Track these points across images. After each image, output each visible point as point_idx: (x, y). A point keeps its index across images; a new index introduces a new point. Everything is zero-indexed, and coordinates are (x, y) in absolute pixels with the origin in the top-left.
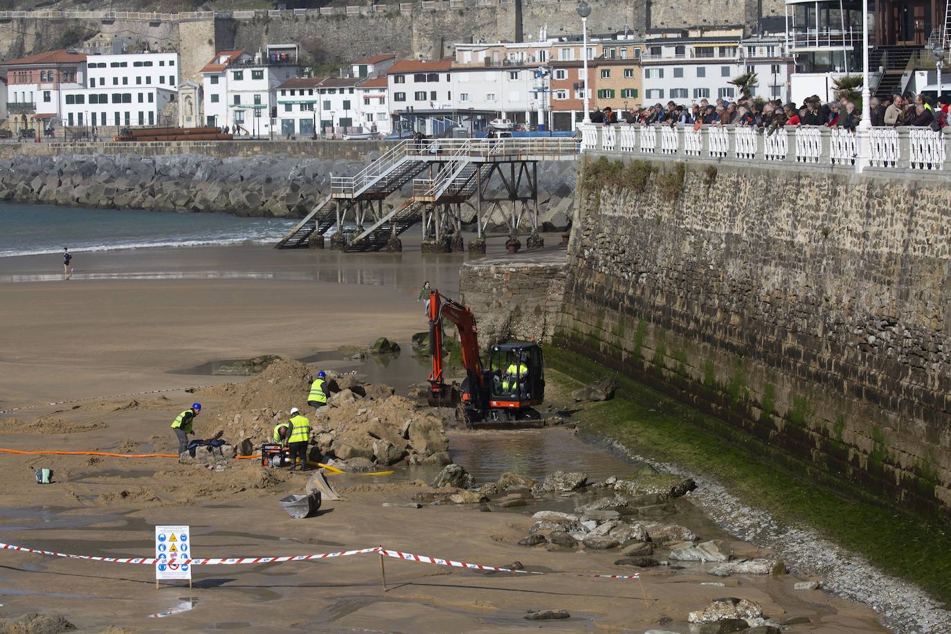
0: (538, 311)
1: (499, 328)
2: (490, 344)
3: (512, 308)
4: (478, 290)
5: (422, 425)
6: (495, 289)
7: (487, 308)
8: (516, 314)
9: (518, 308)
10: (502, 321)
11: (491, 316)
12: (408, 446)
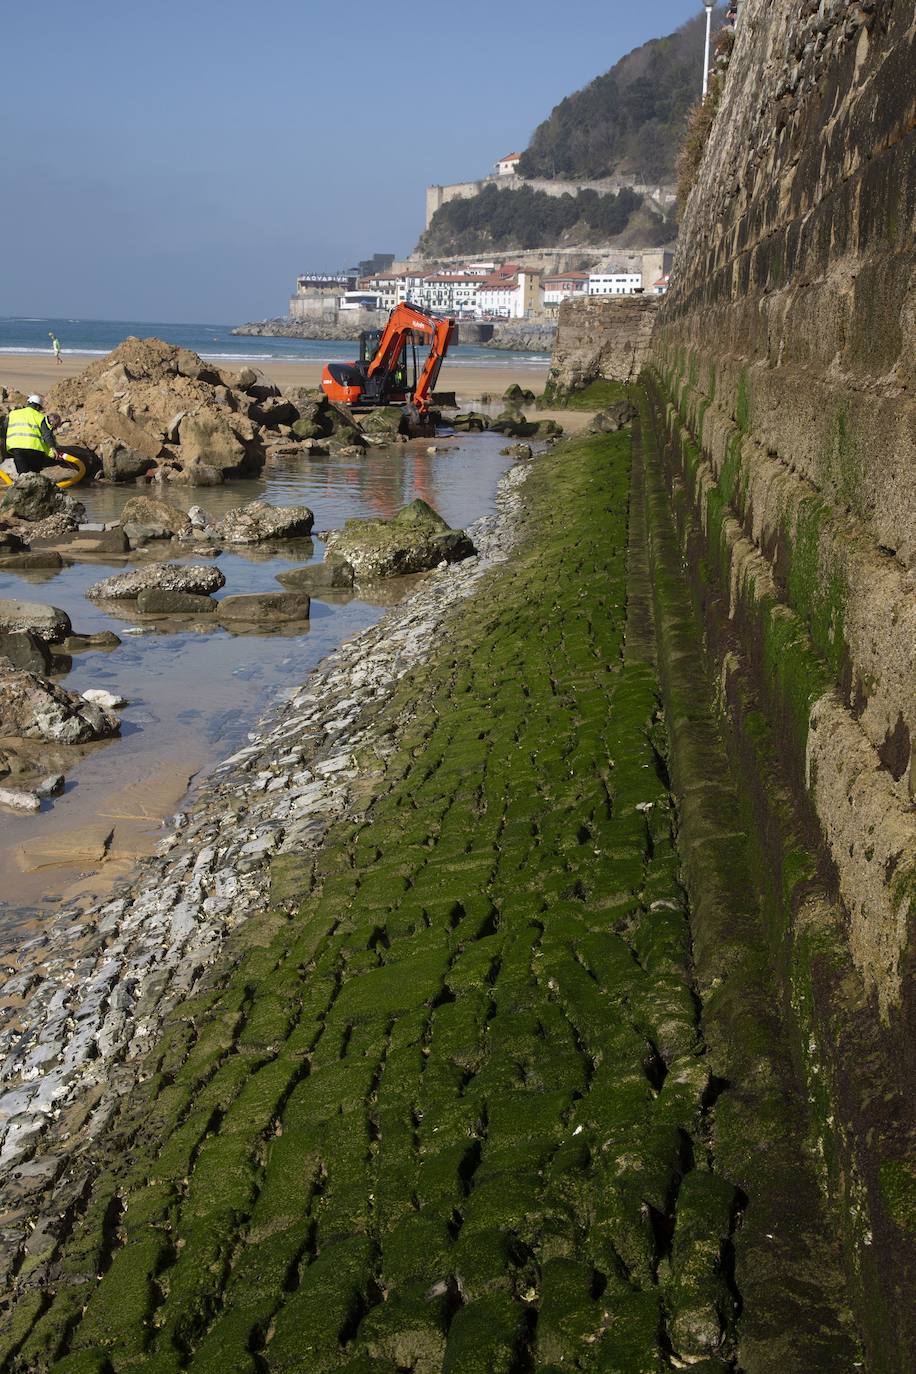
0: (628, 347)
1: (585, 365)
2: (574, 382)
3: (603, 344)
4: (572, 325)
6: (587, 323)
7: (578, 343)
8: (606, 350)
9: (608, 344)
10: (590, 356)
11: (580, 352)
12: (166, 453)
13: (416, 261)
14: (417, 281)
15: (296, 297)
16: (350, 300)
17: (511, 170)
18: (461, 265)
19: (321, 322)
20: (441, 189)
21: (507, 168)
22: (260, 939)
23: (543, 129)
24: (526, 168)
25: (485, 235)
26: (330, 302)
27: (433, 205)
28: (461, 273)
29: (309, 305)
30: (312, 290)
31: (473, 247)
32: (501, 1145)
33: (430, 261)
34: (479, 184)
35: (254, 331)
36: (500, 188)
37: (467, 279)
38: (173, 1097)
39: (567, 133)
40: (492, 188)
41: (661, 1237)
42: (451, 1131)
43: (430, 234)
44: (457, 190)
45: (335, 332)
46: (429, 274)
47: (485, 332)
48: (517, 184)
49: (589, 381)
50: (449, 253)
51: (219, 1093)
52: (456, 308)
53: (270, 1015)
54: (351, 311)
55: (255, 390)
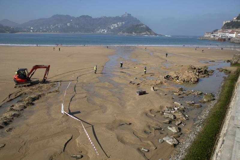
1: (236, 61)
5: (193, 78)
12: (191, 80)
13: (221, 30)
14: (221, 32)
15: (205, 35)
16: (212, 35)
17: (235, 19)
18: (227, 31)
19: (208, 38)
20: (225, 21)
21: (235, 18)
22: (196, 140)
24: (238, 18)
25: (231, 27)
26: (209, 35)
27: (224, 23)
29: (207, 36)
30: (207, 34)
31: (229, 28)
32: (203, 153)
33: (223, 30)
34: (231, 21)
35: (200, 38)
36: (234, 21)
38: (192, 147)
40: (232, 21)
41: (206, 157)
42: (201, 152)
43: (223, 27)
44: (228, 21)
45: (210, 39)
46: (223, 32)
47: (229, 39)
48: (236, 21)
49: (236, 63)
50: (226, 29)
51: (194, 148)
52: (226, 36)
53: (196, 145)
54: (212, 37)
55: (199, 69)
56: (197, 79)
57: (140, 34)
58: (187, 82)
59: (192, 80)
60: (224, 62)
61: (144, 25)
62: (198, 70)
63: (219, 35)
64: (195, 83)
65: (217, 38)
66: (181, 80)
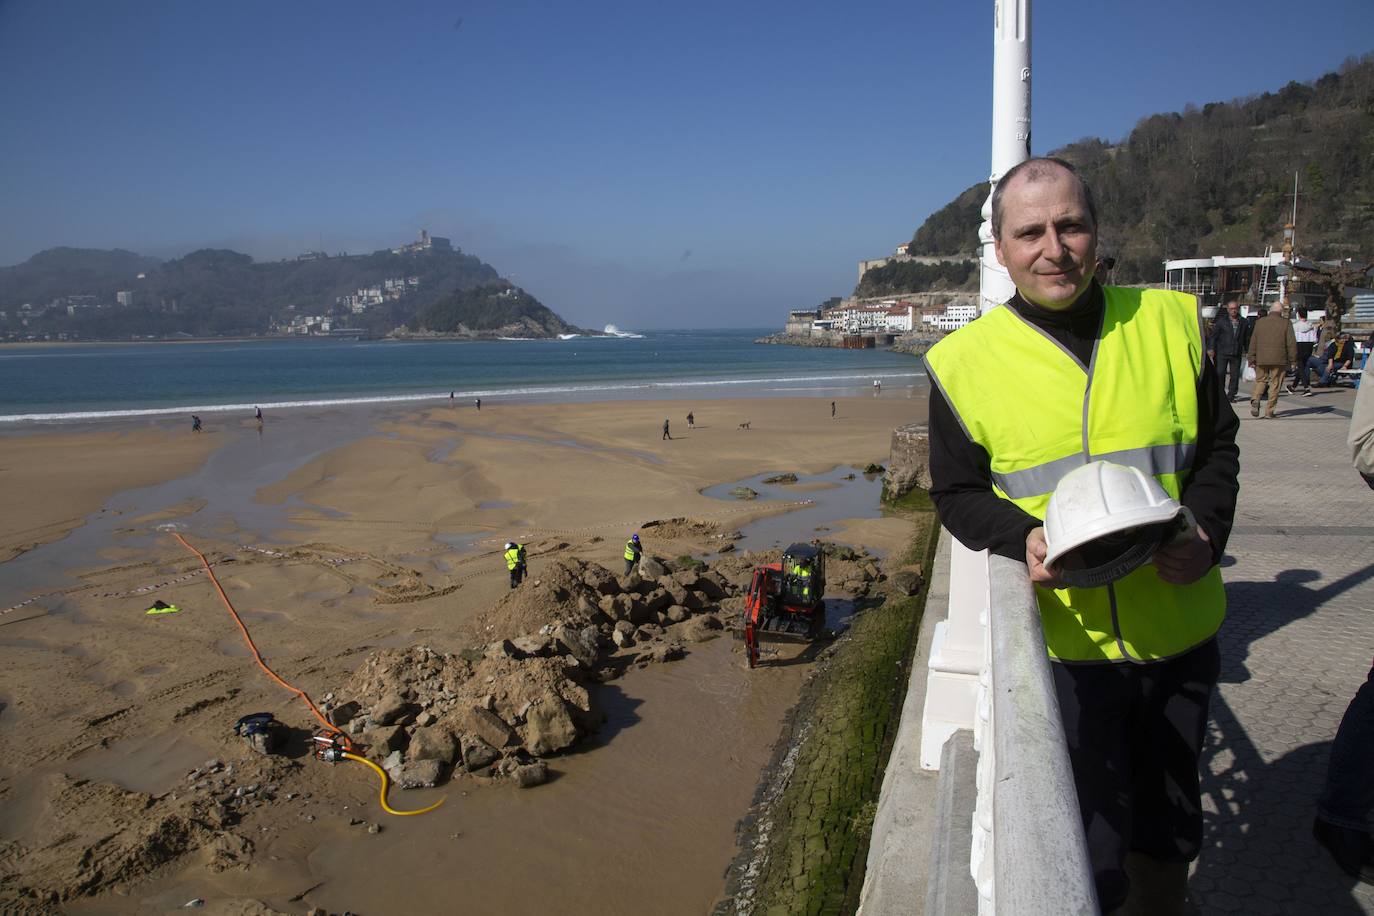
2: (900, 490)
5: (542, 712)
6: (909, 451)
7: (902, 463)
8: (921, 471)
11: (904, 469)
12: (515, 739)
13: (854, 300)
14: (854, 311)
15: (790, 323)
16: (817, 325)
17: (904, 251)
18: (878, 302)
19: (802, 336)
20: (866, 263)
21: (901, 251)
23: (920, 231)
24: (912, 250)
26: (806, 326)
27: (862, 271)
28: (878, 306)
29: (795, 327)
30: (798, 318)
31: (884, 292)
33: (861, 300)
34: (887, 259)
35: (767, 341)
36: (898, 261)
37: (881, 310)
39: (934, 232)
40: (894, 261)
43: (861, 286)
44: (875, 263)
45: (808, 342)
46: (861, 308)
47: (890, 339)
48: (907, 259)
50: (871, 296)
52: (875, 325)
54: (817, 330)
55: (642, 587)
56: (570, 728)
57: (495, 331)
58: (473, 768)
59: (532, 737)
60: (851, 477)
61: (512, 288)
62: (627, 599)
63: (848, 321)
64: (549, 777)
65: (839, 337)
66: (424, 754)
